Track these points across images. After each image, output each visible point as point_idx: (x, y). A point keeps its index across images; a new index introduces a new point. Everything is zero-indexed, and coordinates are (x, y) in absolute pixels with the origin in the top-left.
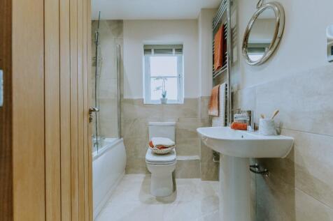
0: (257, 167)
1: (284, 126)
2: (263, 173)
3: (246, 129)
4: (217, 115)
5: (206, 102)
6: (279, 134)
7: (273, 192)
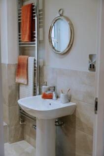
0: (57, 122)
1: (72, 97)
2: (60, 125)
3: (52, 98)
4: (26, 83)
5: (13, 69)
6: (70, 101)
7: (66, 134)
